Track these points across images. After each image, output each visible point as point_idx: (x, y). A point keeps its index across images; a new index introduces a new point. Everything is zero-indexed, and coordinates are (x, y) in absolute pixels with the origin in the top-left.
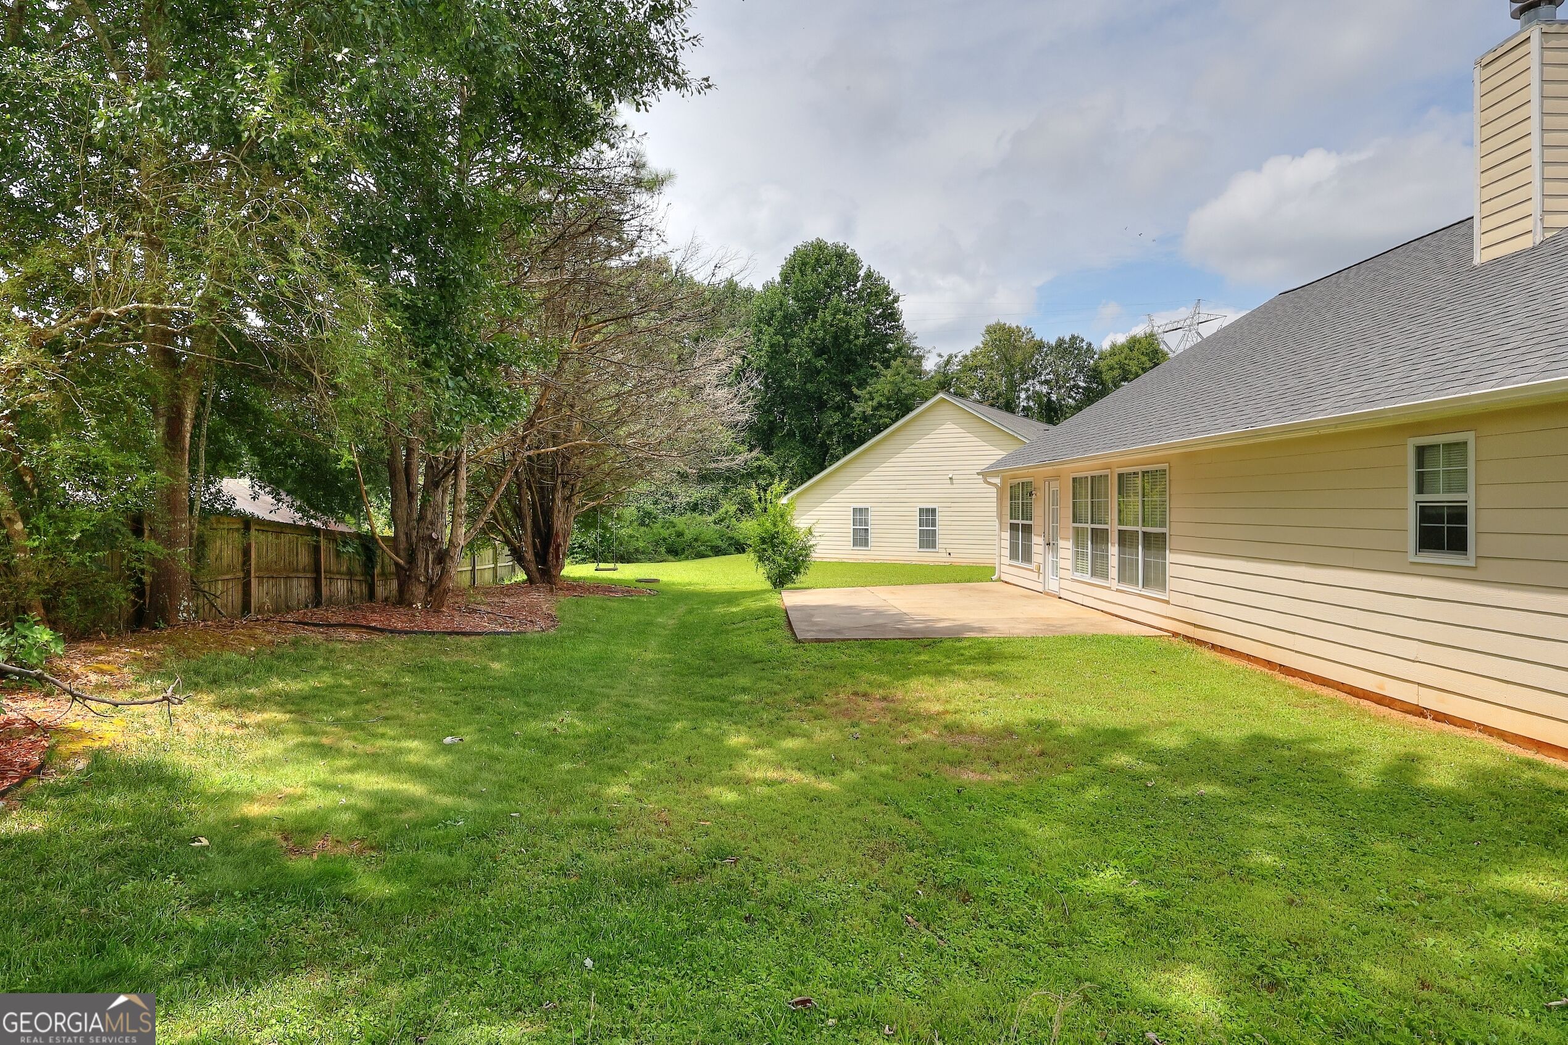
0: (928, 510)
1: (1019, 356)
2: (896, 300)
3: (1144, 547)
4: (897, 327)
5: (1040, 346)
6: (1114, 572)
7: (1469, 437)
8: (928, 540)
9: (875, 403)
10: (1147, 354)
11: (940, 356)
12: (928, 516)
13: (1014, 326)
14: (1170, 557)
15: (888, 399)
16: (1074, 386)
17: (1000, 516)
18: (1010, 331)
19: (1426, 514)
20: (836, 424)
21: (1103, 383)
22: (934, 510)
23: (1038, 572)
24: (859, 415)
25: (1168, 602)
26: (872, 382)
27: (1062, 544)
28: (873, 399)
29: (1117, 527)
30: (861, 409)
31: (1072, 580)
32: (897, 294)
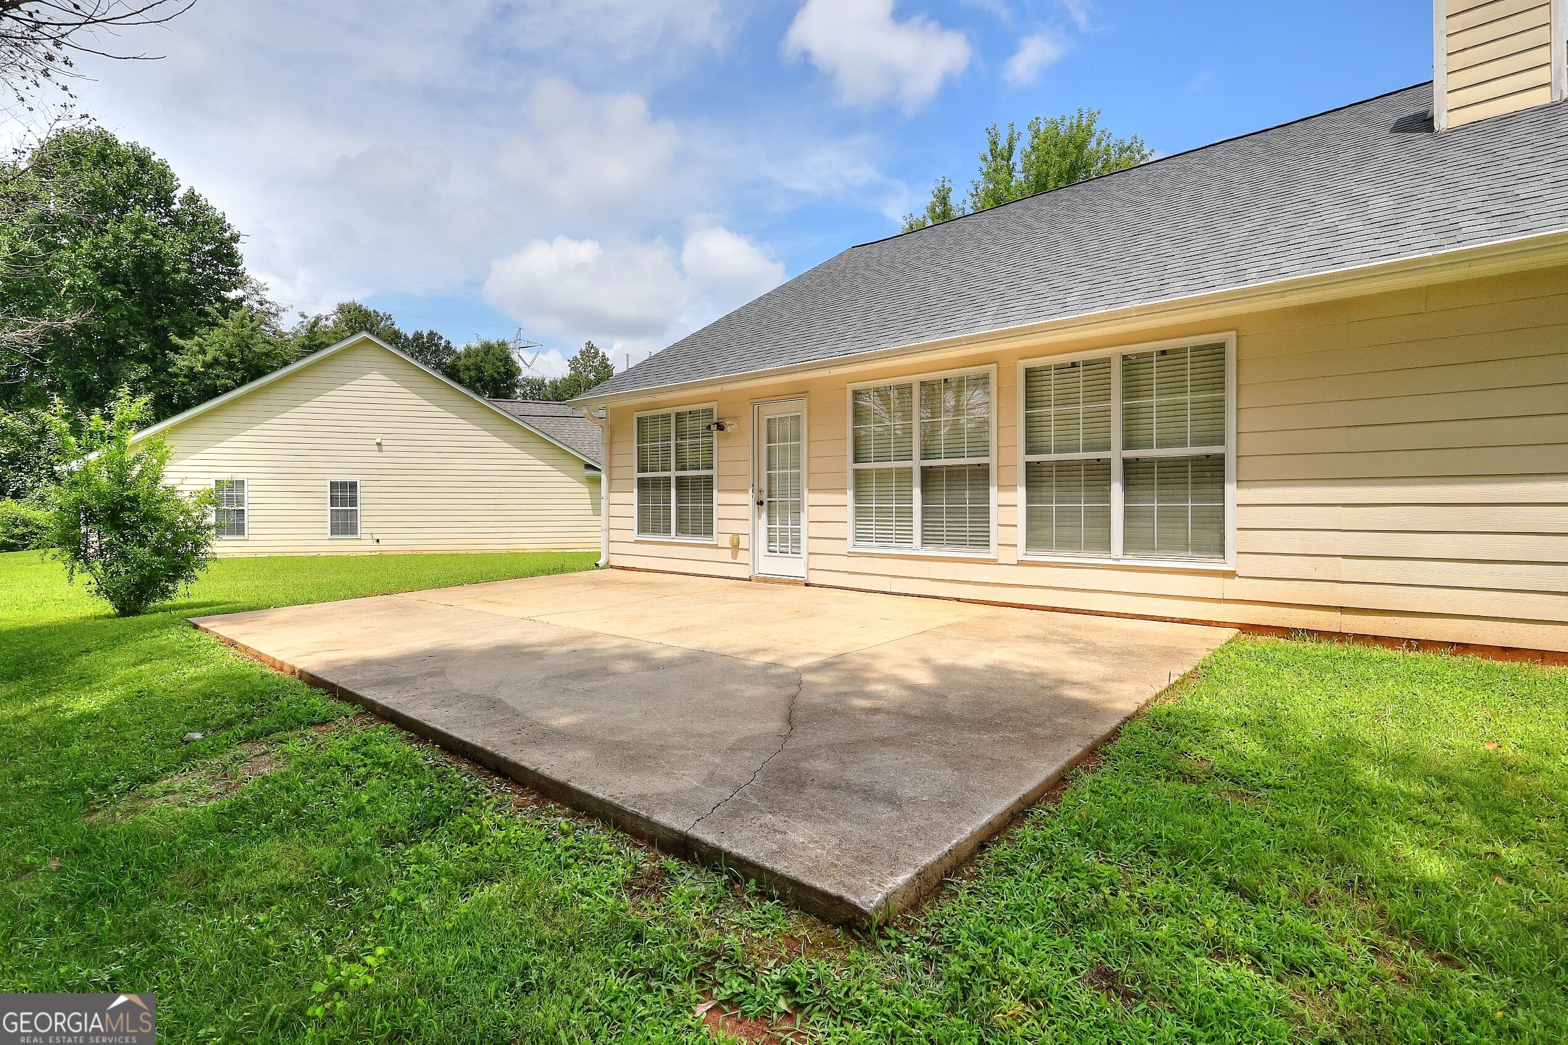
0: (343, 485)
2: (235, 238)
3: (1125, 486)
4: (235, 272)
5: (397, 335)
6: (1015, 535)
8: (344, 524)
9: (209, 358)
10: (500, 360)
11: (303, 316)
12: (344, 493)
14: (1236, 494)
15: (230, 356)
20: (140, 380)
22: (353, 486)
23: (736, 547)
24: (181, 370)
25: (1231, 574)
26: (203, 331)
27: (808, 498)
28: (204, 353)
29: (1021, 458)
30: (186, 363)
31: (851, 555)
32: (236, 232)
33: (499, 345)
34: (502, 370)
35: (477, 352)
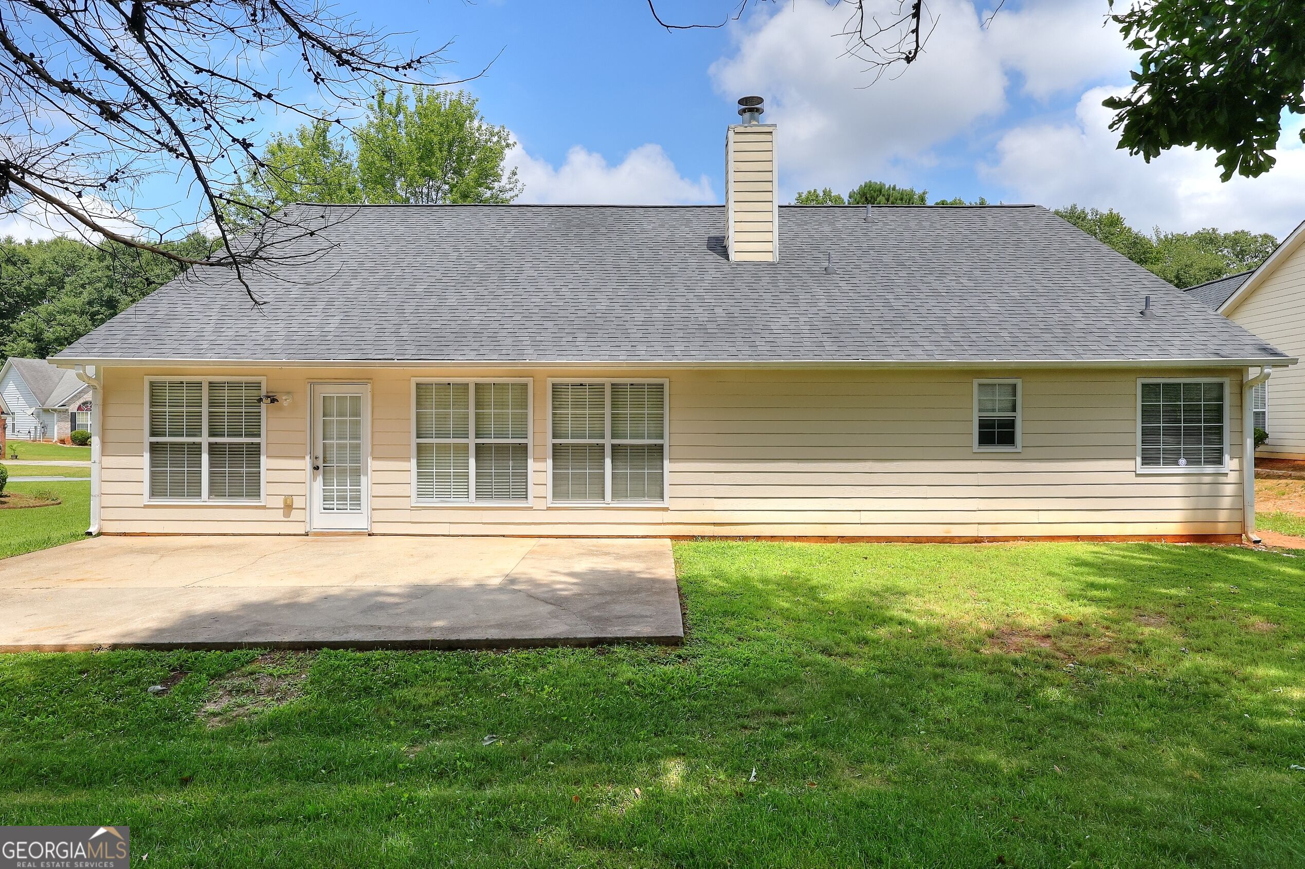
3: (616, 462)
6: (546, 490)
7: (1019, 382)
14: (669, 466)
19: (984, 424)
23: (289, 507)
25: (666, 509)
27: (372, 464)
29: (550, 441)
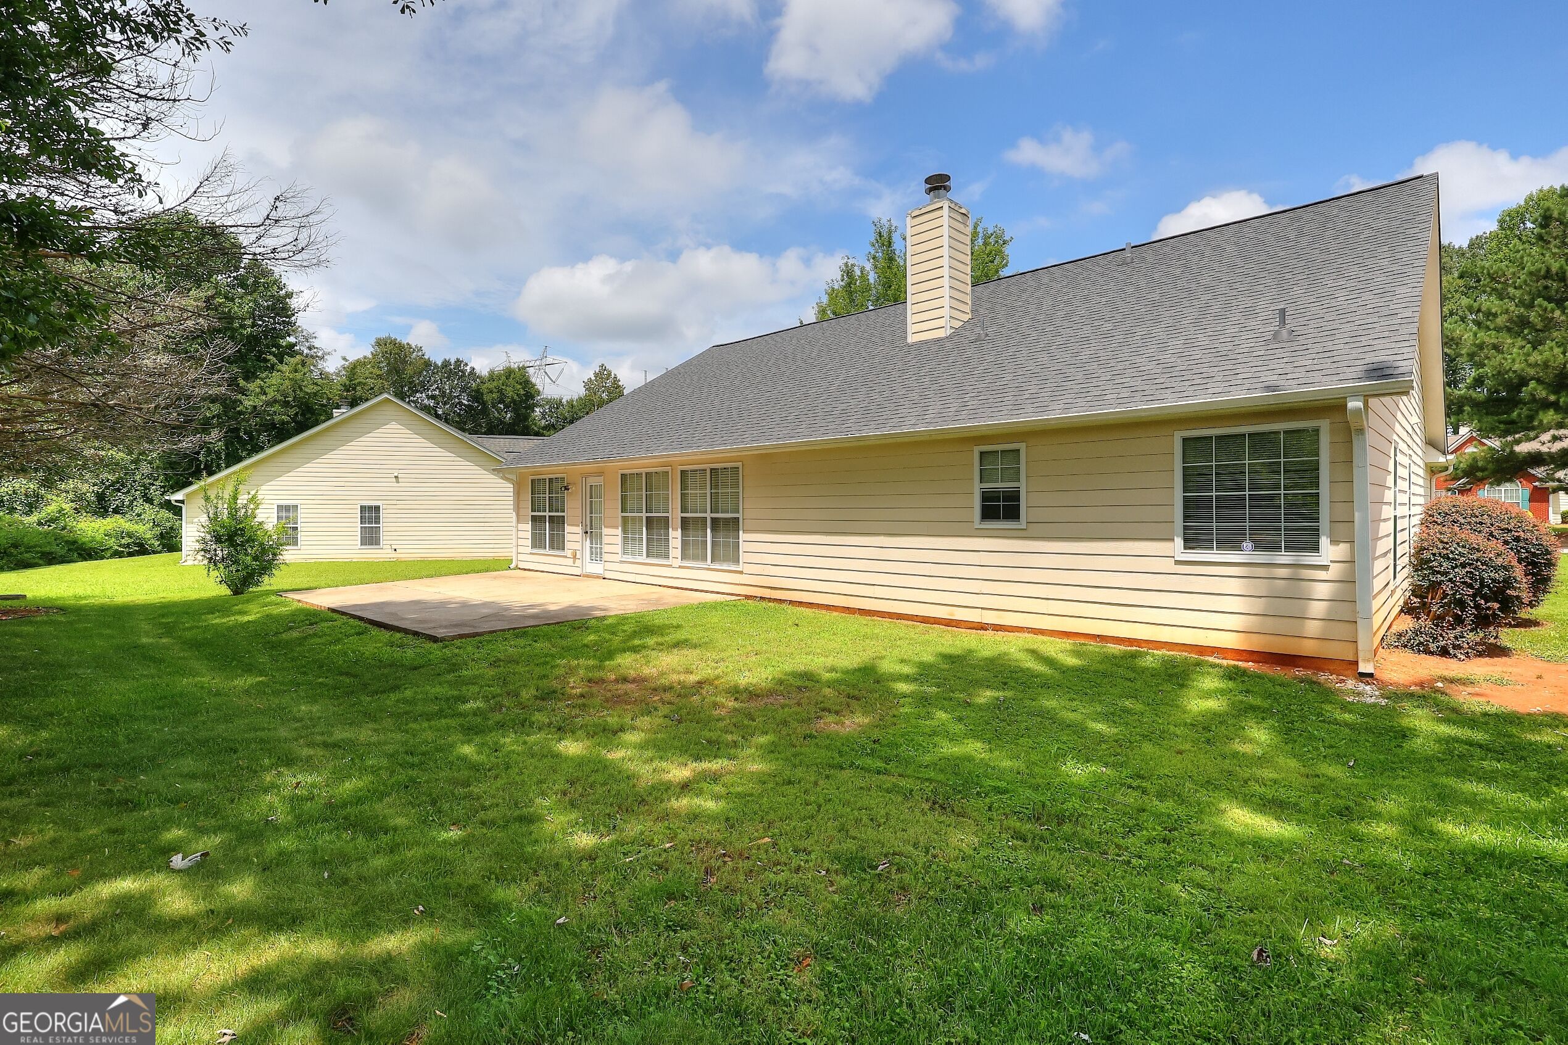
0: (370, 508)
1: (409, 370)
2: (290, 295)
3: (712, 530)
4: (289, 323)
5: (428, 364)
6: (677, 553)
7: (1022, 446)
8: (371, 538)
10: (521, 384)
11: (344, 359)
12: (370, 514)
13: (404, 342)
14: (742, 536)
16: (458, 403)
17: (517, 509)
18: (401, 347)
19: (986, 497)
20: (214, 417)
21: (484, 404)
22: (377, 508)
23: (575, 557)
24: (247, 409)
25: (741, 572)
26: (264, 375)
27: (605, 531)
28: (265, 394)
29: (680, 515)
30: (251, 403)
31: (622, 562)
32: (290, 290)
33: (519, 370)
34: (522, 392)
35: (499, 377)
